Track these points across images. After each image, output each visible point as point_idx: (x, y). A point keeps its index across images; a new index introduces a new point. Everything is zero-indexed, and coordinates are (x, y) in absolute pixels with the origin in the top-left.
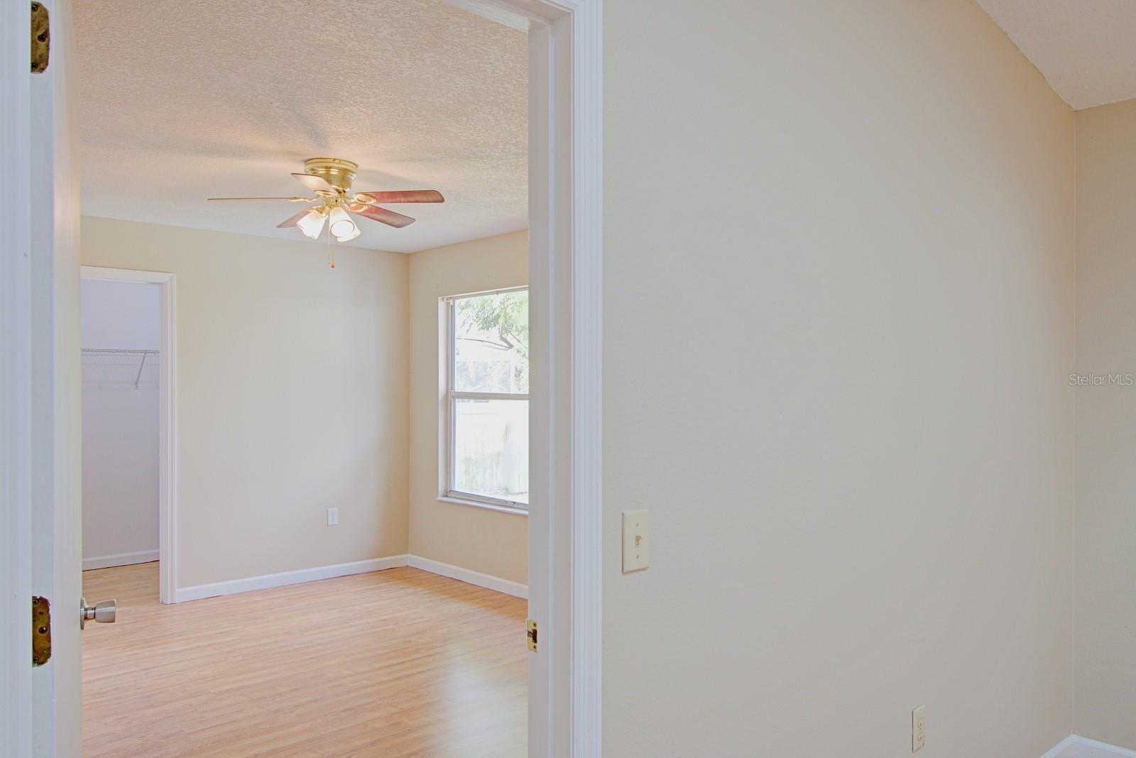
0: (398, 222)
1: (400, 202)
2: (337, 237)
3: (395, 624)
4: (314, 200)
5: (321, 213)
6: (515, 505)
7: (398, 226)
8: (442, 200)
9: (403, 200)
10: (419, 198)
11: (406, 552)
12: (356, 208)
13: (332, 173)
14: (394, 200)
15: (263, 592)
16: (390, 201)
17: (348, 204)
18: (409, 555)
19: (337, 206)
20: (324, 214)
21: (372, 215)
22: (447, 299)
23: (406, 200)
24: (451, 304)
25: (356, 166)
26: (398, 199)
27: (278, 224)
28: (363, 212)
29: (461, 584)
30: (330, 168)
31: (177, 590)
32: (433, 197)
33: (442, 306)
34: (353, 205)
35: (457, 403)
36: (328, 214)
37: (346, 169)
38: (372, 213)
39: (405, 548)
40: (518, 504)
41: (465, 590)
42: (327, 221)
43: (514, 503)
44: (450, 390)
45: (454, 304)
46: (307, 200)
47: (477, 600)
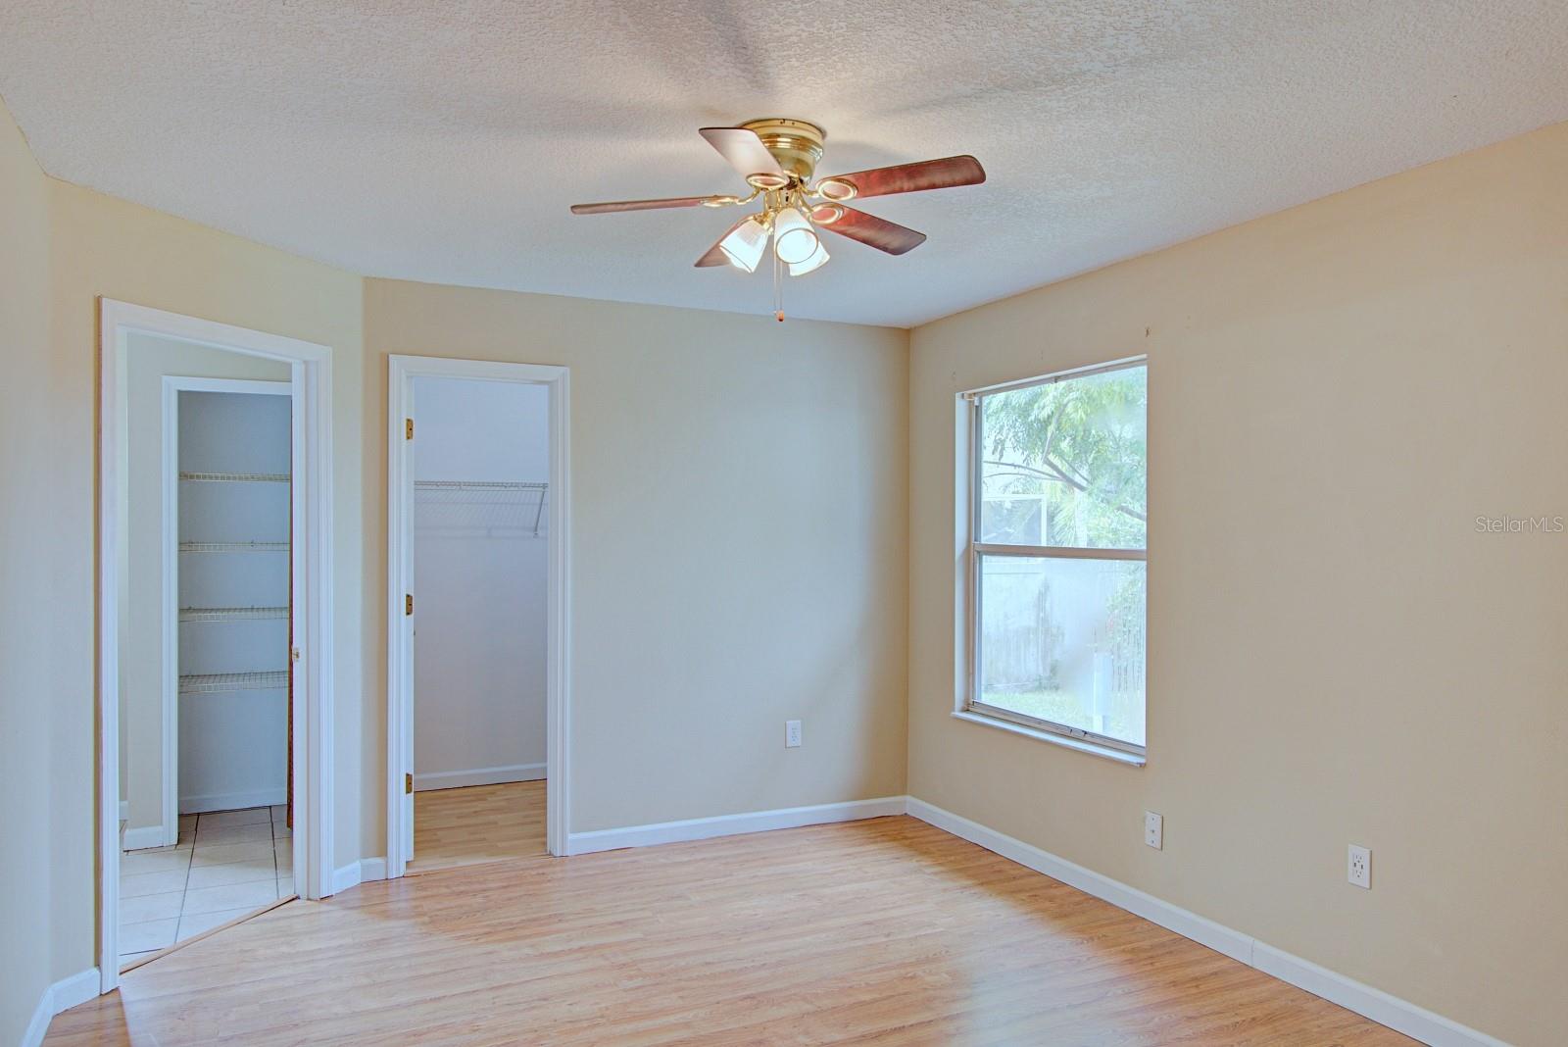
0: (895, 241)
1: (901, 190)
2: (788, 263)
3: (888, 935)
4: (750, 200)
5: (762, 222)
6: (1087, 738)
7: (896, 252)
8: (980, 178)
9: (906, 185)
10: (938, 178)
11: (903, 791)
12: (824, 215)
13: (781, 145)
14: (889, 188)
15: (690, 846)
16: (883, 190)
17: (808, 208)
18: (909, 798)
19: (787, 207)
20: (766, 226)
21: (852, 230)
22: (970, 396)
23: (912, 186)
24: (976, 403)
25: (822, 133)
26: (898, 185)
27: (696, 262)
28: (835, 223)
29: (993, 859)
30: (778, 136)
31: (571, 837)
32: (964, 171)
33: (961, 407)
34: (817, 209)
35: (984, 564)
36: (773, 224)
37: (804, 138)
38: (850, 225)
39: (901, 784)
40: (1093, 735)
41: (1000, 871)
42: (771, 238)
43: (1086, 733)
44: (973, 541)
45: (981, 402)
46: (737, 201)
47: (1023, 896)
